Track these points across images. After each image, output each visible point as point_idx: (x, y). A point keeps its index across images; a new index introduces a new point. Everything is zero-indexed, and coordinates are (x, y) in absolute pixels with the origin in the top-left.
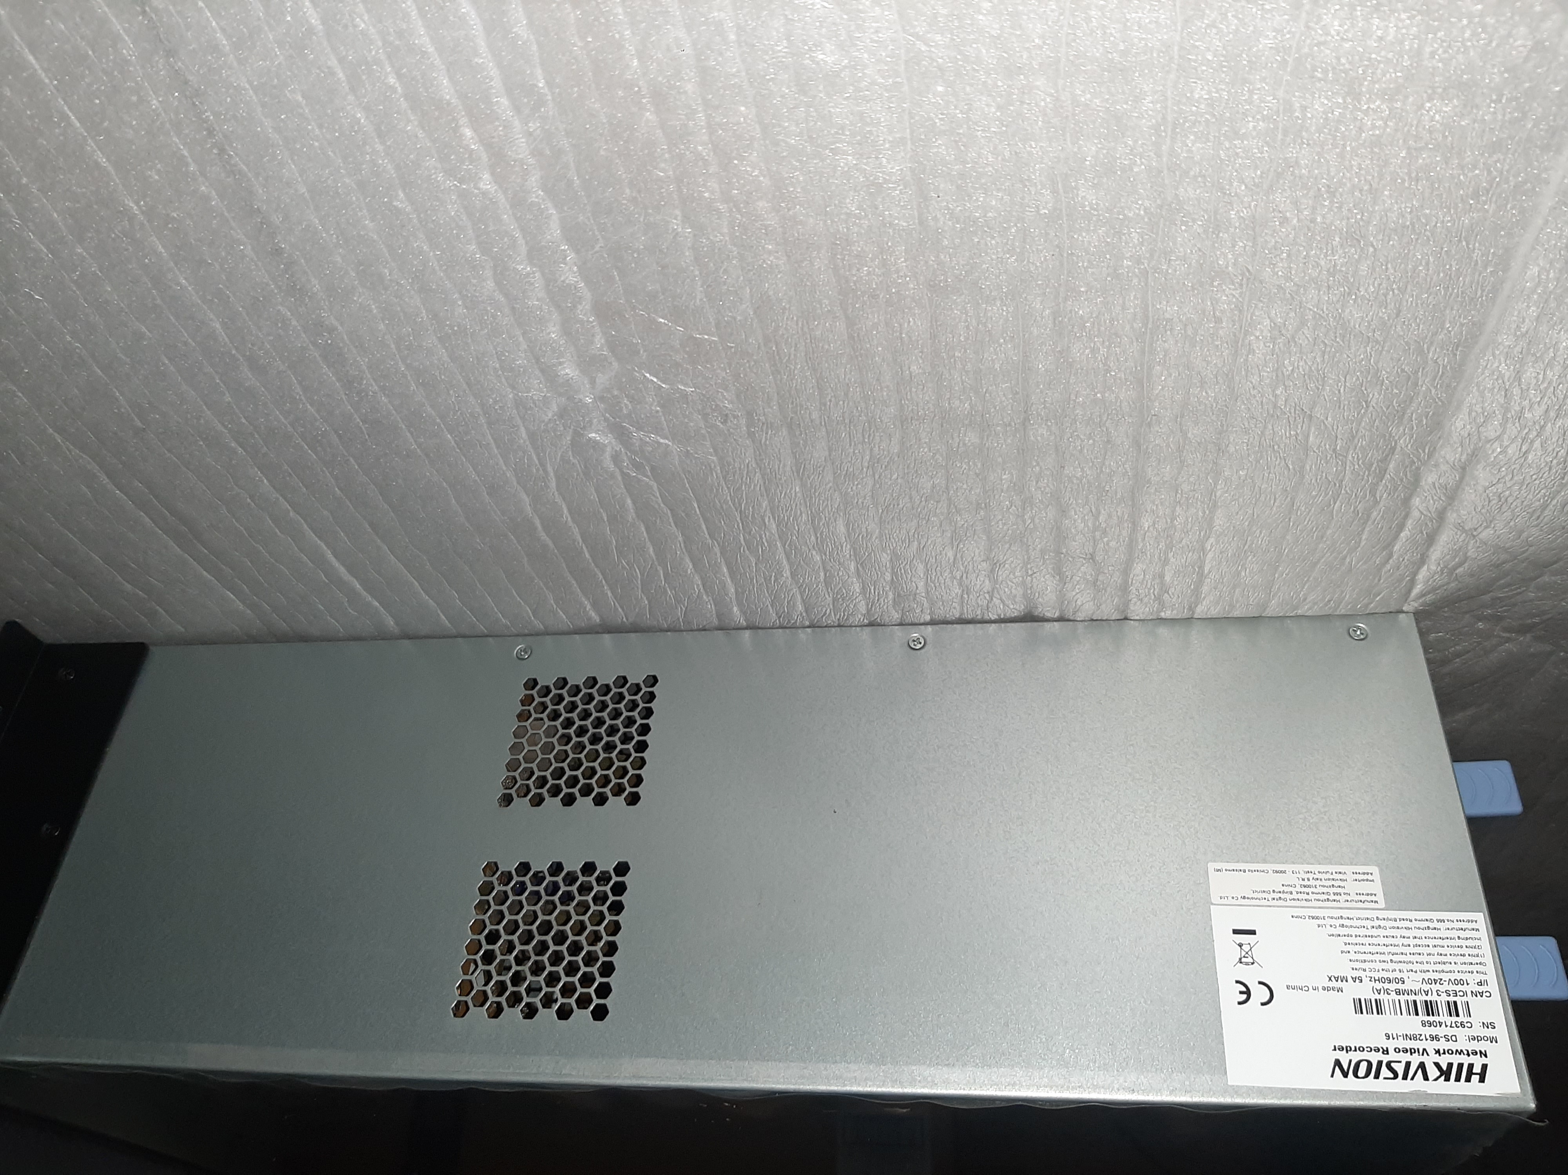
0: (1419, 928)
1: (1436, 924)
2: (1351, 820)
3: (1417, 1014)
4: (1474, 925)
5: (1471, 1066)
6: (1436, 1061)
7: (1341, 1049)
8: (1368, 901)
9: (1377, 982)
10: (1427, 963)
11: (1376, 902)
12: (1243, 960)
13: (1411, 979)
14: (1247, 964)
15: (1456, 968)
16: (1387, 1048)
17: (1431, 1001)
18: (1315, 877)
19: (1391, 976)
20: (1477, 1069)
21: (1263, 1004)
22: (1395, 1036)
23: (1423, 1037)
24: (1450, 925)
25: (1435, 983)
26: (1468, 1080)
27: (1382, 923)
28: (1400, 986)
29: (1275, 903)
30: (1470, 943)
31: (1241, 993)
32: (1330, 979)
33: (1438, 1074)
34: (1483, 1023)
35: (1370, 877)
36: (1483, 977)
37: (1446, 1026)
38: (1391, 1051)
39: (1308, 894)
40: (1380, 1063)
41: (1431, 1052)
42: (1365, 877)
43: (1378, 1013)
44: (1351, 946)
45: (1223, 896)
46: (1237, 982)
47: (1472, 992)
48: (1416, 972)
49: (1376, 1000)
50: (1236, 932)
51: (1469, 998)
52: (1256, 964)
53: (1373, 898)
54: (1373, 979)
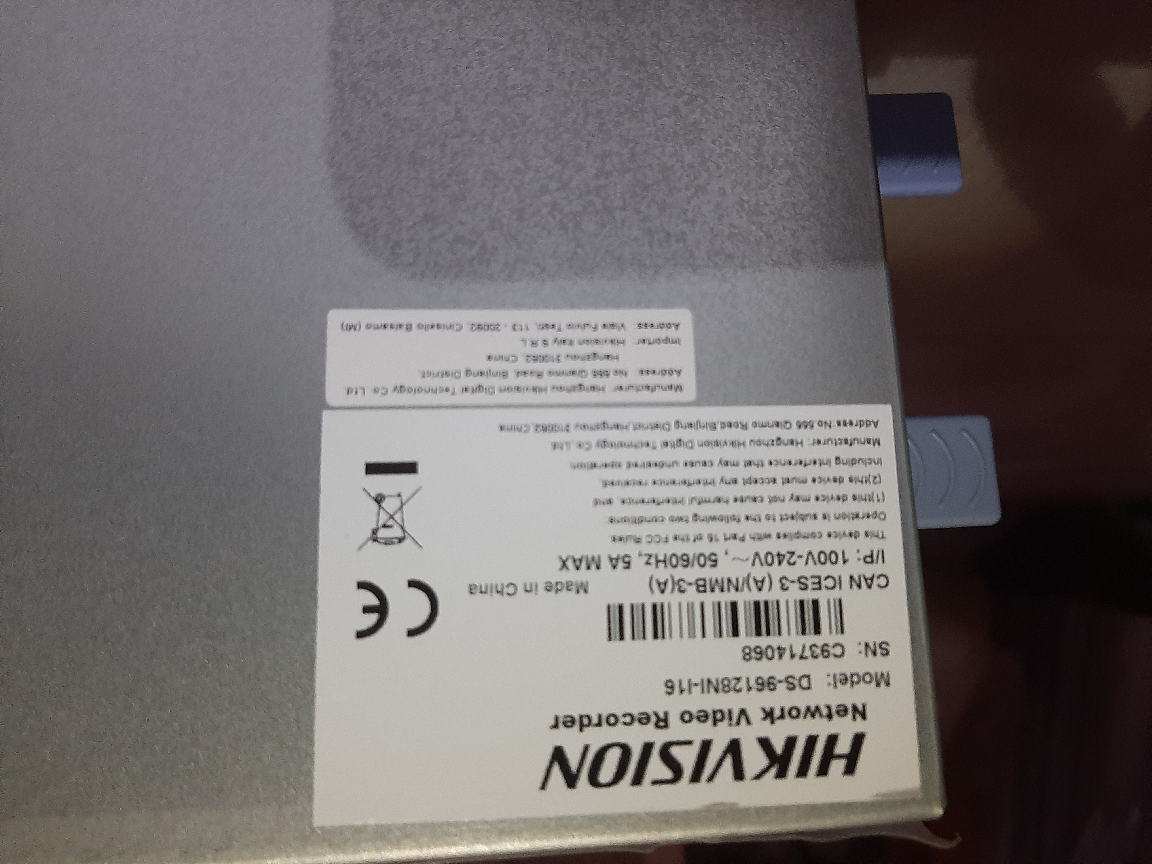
0: (759, 443)
1: (795, 433)
2: (648, 206)
3: (735, 633)
4: (871, 432)
5: (832, 740)
6: (762, 735)
7: (569, 722)
8: (661, 387)
9: (661, 565)
10: (768, 518)
11: (679, 388)
12: (382, 533)
13: (731, 555)
14: (388, 542)
15: (820, 526)
16: (666, 714)
17: (766, 603)
18: (561, 336)
19: (691, 549)
20: (843, 747)
21: (412, 633)
22: (685, 685)
23: (743, 684)
24: (821, 433)
25: (780, 563)
26: (823, 771)
27: (686, 434)
28: (708, 573)
29: (469, 398)
30: (859, 471)
31: (367, 610)
32: (564, 564)
33: (764, 762)
34: (867, 645)
35: (672, 333)
36: (875, 545)
37: (793, 656)
38: (674, 720)
39: (540, 375)
40: (648, 748)
41: (756, 715)
42: (663, 334)
43: (656, 637)
44: (616, 488)
45: (353, 386)
46: (362, 585)
47: (852, 578)
48: (743, 539)
49: (654, 606)
50: (373, 469)
51: (846, 593)
52: (408, 542)
53: (674, 380)
54: (653, 561)
